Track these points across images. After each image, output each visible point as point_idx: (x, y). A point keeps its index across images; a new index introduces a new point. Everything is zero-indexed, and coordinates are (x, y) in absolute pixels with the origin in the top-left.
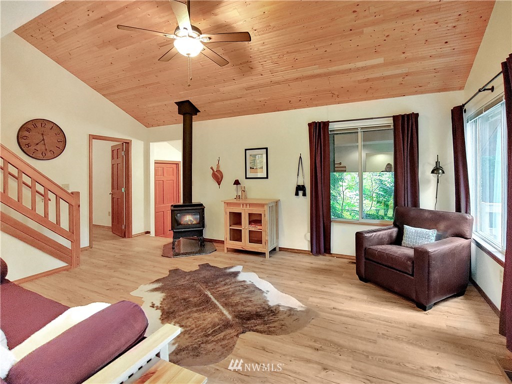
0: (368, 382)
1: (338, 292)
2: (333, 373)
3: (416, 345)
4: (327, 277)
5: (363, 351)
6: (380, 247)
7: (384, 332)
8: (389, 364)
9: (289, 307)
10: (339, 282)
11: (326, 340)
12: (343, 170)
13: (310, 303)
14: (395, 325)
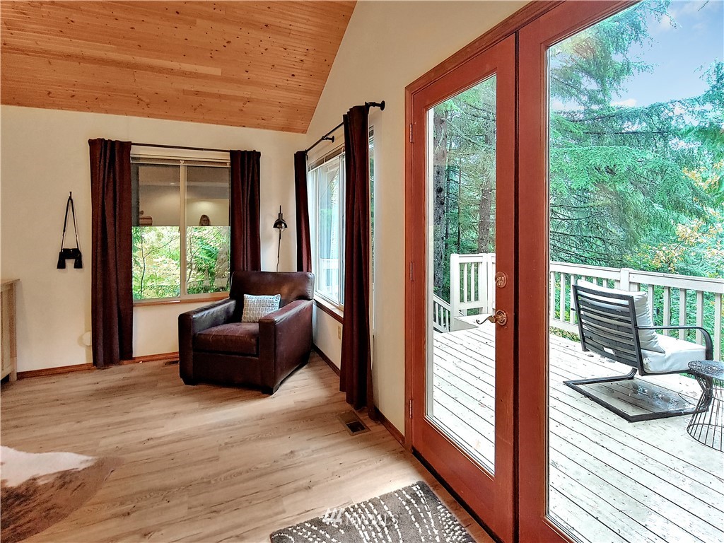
0: (214, 514)
1: (154, 412)
2: (160, 533)
3: (266, 438)
4: (129, 396)
5: (202, 478)
6: (215, 329)
7: (227, 441)
8: (239, 477)
9: (59, 473)
10: (153, 398)
11: (141, 492)
12: (149, 223)
13: (103, 449)
14: (240, 426)
